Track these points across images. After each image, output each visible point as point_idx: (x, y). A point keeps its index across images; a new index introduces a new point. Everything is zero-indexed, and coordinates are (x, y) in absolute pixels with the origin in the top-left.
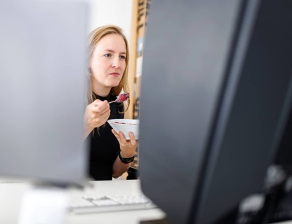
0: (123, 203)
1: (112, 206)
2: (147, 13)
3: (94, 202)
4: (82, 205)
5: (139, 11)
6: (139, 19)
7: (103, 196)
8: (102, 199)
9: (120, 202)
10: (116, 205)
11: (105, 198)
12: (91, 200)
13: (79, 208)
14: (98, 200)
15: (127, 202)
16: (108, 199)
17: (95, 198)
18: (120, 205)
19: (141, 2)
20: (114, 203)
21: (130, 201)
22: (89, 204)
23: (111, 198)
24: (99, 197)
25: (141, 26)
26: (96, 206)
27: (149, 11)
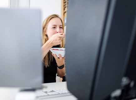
0: (60, 93)
1: (55, 94)
2: (67, 6)
3: (47, 93)
4: (42, 95)
5: (64, 6)
6: (64, 9)
7: (51, 90)
8: (51, 92)
9: (59, 93)
10: (57, 94)
11: (53, 91)
12: (46, 92)
13: (41, 96)
14: (49, 92)
15: (62, 93)
16: (54, 91)
17: (48, 91)
18: (59, 94)
19: (65, 1)
20: (56, 93)
21: (64, 92)
22: (45, 94)
23: (55, 91)
24: (50, 91)
25: (65, 12)
26: (49, 95)
27: (68, 5)
